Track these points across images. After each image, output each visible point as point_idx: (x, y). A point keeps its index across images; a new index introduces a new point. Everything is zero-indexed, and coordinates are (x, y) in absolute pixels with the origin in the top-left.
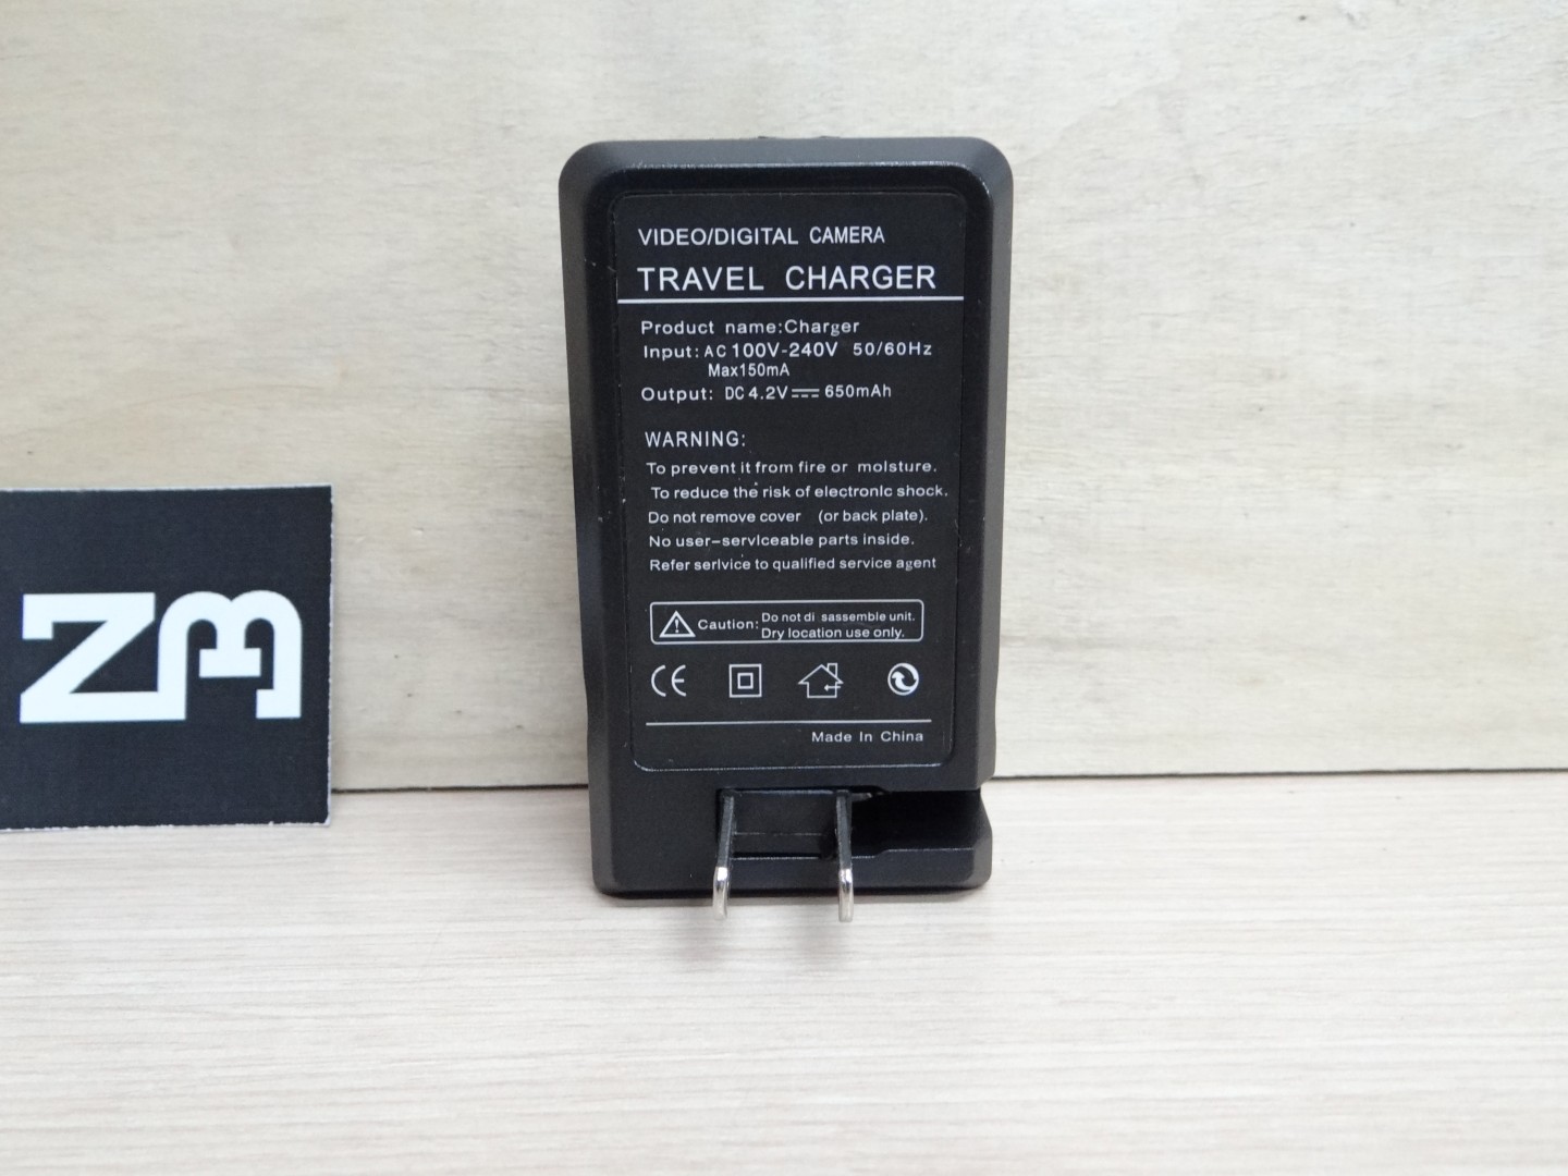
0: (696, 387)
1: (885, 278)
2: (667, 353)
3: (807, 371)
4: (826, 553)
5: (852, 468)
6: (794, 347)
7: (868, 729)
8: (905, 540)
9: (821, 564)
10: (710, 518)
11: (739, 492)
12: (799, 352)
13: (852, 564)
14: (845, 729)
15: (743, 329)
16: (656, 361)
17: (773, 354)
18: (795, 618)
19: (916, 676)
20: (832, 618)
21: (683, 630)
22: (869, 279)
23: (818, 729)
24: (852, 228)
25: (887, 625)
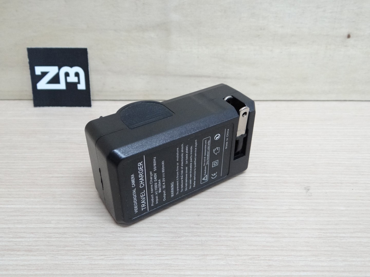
0: (163, 193)
1: (141, 171)
2: (157, 200)
3: (159, 177)
4: (193, 160)
5: (177, 162)
6: (155, 181)
7: (226, 139)
8: (191, 147)
9: (195, 160)
10: (186, 181)
11: (182, 179)
12: (156, 180)
13: (195, 155)
14: (225, 143)
15: (152, 190)
16: (158, 201)
17: (157, 183)
18: (205, 160)
19: (217, 135)
20: (205, 154)
21: (206, 177)
22: (141, 174)
23: (225, 148)
24: (132, 180)
25: (207, 144)
